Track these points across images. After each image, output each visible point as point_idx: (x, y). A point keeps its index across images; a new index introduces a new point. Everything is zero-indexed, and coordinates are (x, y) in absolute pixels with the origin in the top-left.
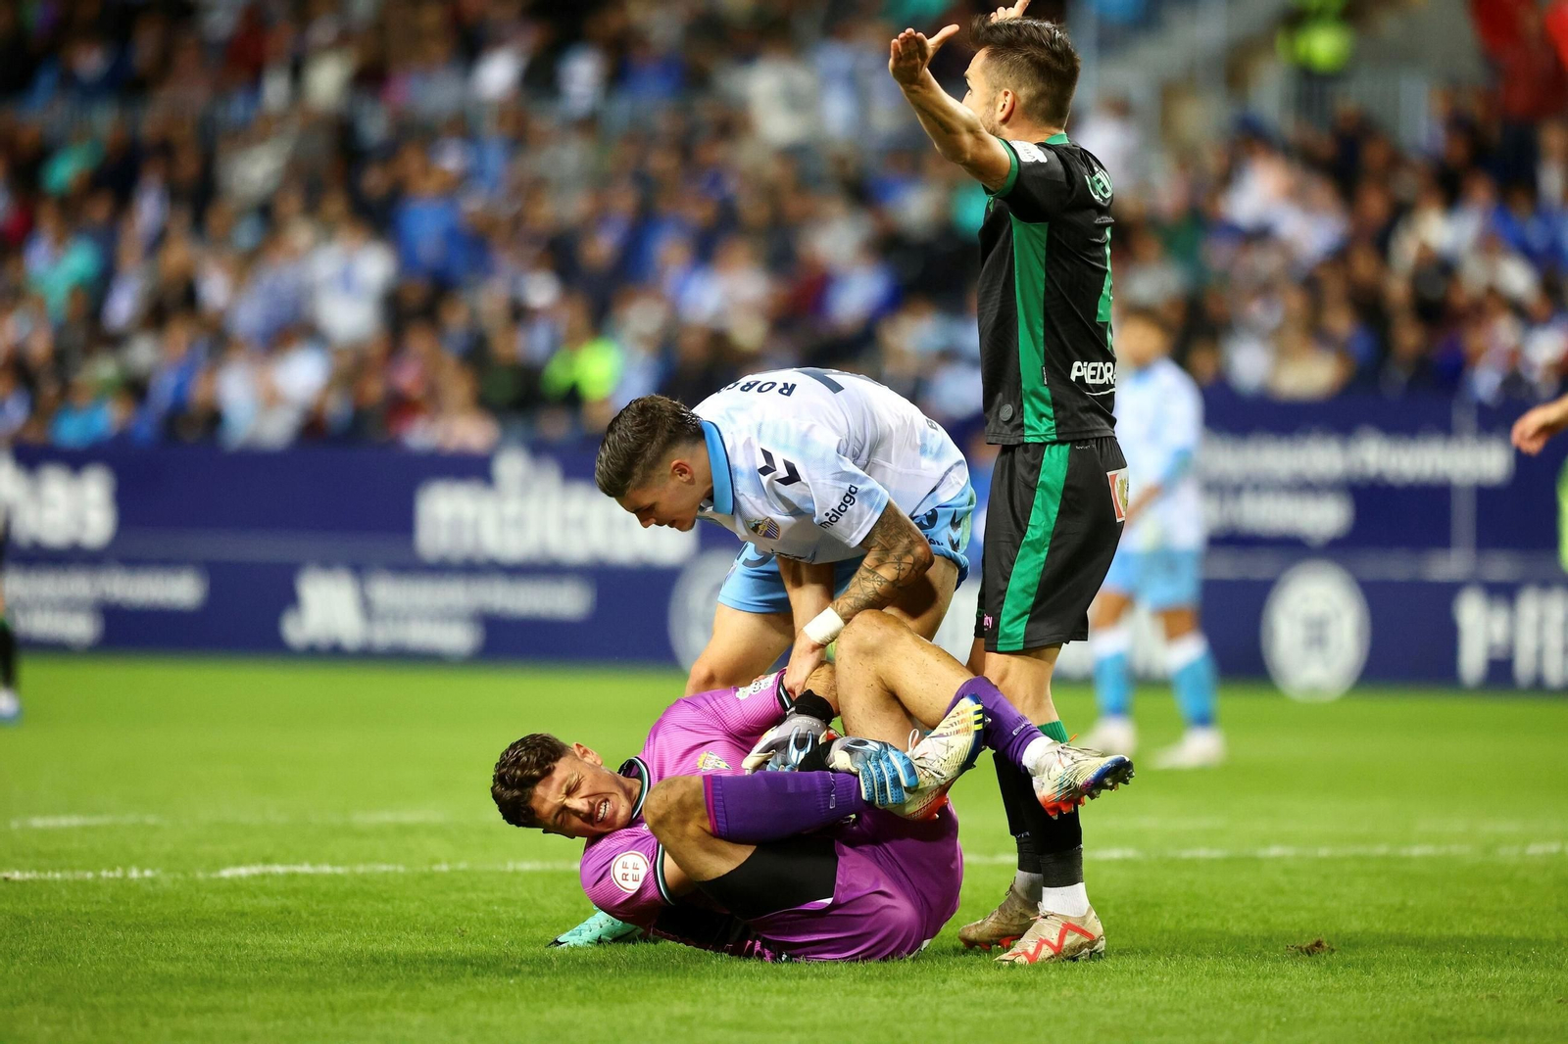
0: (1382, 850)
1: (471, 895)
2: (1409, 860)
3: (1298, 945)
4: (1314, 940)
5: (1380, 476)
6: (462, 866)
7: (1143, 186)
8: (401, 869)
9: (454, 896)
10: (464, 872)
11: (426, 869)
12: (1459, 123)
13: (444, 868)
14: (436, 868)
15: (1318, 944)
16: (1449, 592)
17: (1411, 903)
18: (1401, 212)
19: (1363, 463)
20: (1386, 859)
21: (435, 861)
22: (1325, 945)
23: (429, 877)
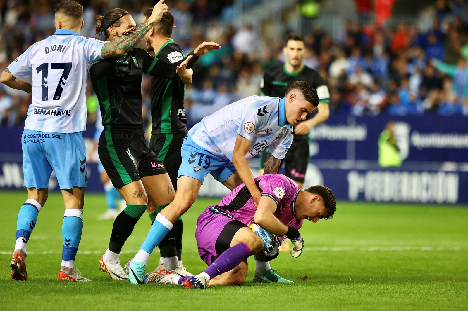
0: (325, 249)
1: (53, 261)
2: (334, 252)
3: (300, 277)
4: (305, 276)
5: (326, 138)
6: (51, 252)
7: (256, 50)
8: (32, 253)
9: (48, 261)
10: (51, 254)
11: (40, 253)
12: (350, 33)
13: (45, 253)
14: (43, 253)
15: (306, 277)
16: (347, 172)
17: (334, 265)
18: (333, 59)
19: (321, 133)
20: (326, 251)
21: (42, 251)
22: (308, 277)
23: (42, 255)
